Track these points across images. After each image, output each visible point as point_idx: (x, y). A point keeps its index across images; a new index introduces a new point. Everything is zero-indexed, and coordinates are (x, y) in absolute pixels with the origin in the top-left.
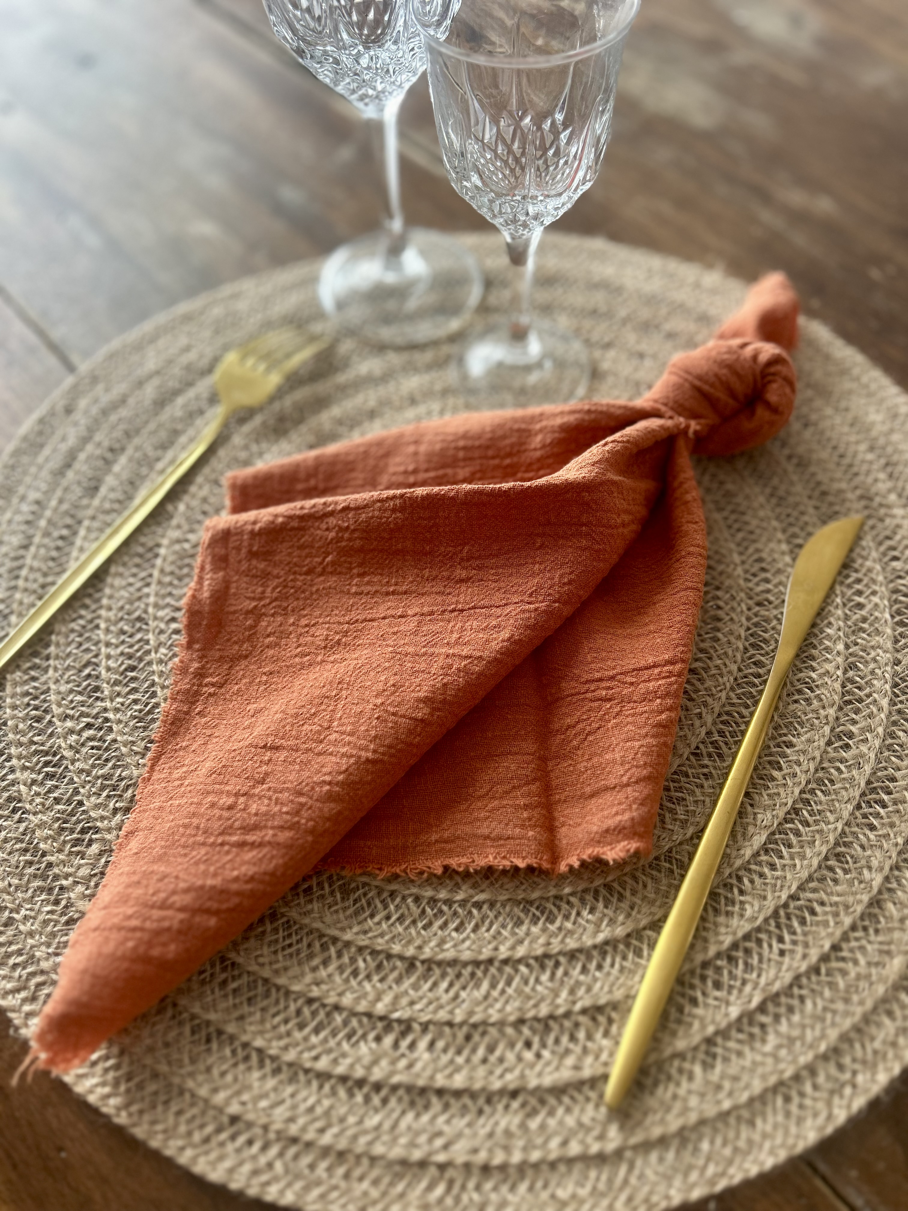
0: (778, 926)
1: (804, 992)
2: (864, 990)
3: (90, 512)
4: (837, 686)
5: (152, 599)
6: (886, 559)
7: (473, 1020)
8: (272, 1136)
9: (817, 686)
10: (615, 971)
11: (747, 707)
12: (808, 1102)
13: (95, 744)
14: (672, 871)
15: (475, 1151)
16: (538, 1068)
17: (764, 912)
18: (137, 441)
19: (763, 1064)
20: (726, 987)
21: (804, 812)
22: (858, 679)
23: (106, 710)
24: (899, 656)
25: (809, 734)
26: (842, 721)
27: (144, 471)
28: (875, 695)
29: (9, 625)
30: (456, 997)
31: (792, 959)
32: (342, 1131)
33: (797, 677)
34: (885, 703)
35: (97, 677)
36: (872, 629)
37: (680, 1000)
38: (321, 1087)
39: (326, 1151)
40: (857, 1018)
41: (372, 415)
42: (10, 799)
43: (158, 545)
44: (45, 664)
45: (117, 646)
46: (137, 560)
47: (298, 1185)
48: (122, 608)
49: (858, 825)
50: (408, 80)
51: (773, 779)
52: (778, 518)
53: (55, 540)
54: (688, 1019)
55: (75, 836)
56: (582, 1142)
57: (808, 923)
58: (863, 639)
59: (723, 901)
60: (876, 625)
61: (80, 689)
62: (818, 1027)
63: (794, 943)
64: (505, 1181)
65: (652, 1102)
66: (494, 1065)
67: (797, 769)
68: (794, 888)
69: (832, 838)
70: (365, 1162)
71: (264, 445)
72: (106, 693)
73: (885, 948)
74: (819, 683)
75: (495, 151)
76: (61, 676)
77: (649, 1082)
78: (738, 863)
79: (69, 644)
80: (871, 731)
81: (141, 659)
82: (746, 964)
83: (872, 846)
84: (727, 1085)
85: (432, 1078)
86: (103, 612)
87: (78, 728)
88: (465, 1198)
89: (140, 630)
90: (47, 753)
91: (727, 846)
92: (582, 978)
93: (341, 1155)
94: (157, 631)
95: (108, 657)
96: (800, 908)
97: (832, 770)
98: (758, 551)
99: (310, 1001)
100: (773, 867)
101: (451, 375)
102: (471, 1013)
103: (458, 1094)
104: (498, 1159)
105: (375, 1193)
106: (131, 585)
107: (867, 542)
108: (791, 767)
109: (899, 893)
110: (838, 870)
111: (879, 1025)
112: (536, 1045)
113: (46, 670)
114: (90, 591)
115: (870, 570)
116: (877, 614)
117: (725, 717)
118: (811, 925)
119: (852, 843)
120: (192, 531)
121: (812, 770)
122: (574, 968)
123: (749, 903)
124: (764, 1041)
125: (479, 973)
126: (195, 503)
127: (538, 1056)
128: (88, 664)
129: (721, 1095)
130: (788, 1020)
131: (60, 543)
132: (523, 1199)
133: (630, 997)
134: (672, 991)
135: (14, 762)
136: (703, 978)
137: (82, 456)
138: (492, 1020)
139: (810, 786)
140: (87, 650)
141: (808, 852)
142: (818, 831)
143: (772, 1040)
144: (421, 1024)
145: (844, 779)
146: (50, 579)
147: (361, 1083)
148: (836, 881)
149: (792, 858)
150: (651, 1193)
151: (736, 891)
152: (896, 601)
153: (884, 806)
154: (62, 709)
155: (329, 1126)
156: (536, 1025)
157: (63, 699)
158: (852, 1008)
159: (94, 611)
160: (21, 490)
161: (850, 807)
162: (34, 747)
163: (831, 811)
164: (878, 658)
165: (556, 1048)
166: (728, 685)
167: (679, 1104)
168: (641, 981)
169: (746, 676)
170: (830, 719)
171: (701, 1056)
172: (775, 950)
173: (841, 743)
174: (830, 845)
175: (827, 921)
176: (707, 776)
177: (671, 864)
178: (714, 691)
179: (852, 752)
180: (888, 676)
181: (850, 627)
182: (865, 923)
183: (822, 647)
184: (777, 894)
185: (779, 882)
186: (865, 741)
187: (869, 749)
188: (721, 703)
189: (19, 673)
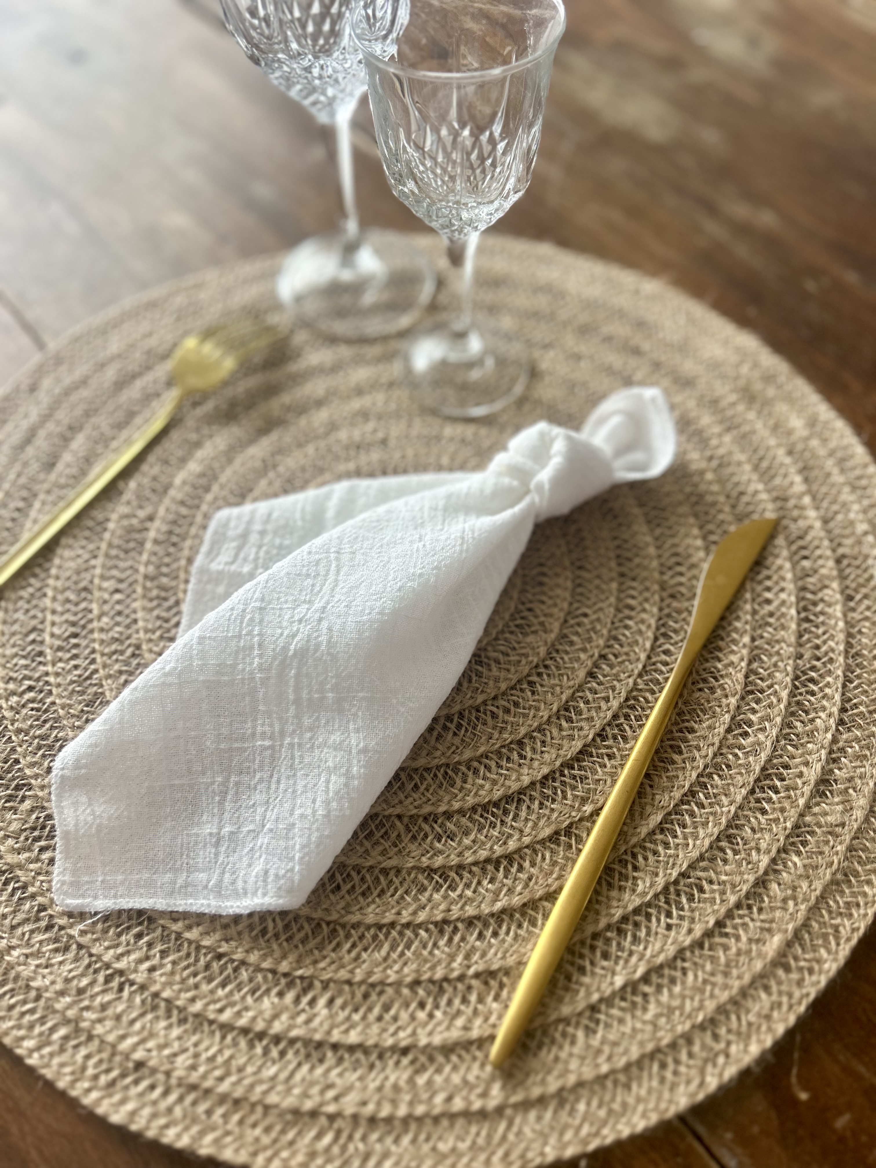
0: (667, 902)
1: (687, 965)
2: (743, 964)
3: (46, 486)
4: (740, 676)
5: (98, 571)
6: (796, 558)
7: (371, 980)
8: (173, 1081)
9: (722, 676)
10: (509, 939)
11: (653, 692)
12: (683, 1069)
13: (35, 705)
14: (570, 846)
15: (364, 1103)
16: (430, 1027)
17: (655, 888)
18: (94, 420)
19: (642, 1031)
20: (613, 957)
21: (701, 795)
22: (761, 671)
23: (47, 674)
24: (802, 650)
25: (710, 721)
26: (743, 709)
27: (99, 449)
28: (776, 687)
30: (357, 958)
31: (678, 933)
32: (240, 1081)
33: (703, 667)
34: (784, 694)
35: (42, 642)
36: (778, 623)
37: (570, 968)
38: (223, 1037)
39: (223, 1099)
40: (735, 991)
41: (320, 403)
43: (108, 520)
45: (62, 614)
46: (87, 533)
47: (195, 1130)
48: (68, 578)
49: (750, 809)
51: (673, 762)
52: (696, 516)
54: (574, 986)
55: (9, 792)
56: (466, 1099)
57: (697, 899)
58: (769, 633)
59: (617, 876)
60: (783, 620)
61: (24, 653)
62: (697, 998)
63: (681, 918)
64: (389, 1133)
65: (534, 1063)
66: (388, 1023)
67: (697, 754)
68: (685, 866)
69: (724, 821)
70: (259, 1110)
71: (214, 427)
72: (49, 658)
73: (767, 925)
74: (724, 673)
75: (434, 159)
76: (8, 641)
77: (533, 1044)
78: (634, 840)
79: (16, 611)
80: (769, 720)
81: (84, 627)
82: (634, 936)
83: (762, 829)
84: (607, 1049)
85: (329, 1033)
86: (51, 582)
87: (20, 690)
88: (351, 1148)
89: (85, 599)
91: (624, 824)
92: (478, 943)
93: (237, 1102)
94: (101, 601)
95: (53, 624)
96: (690, 886)
98: (675, 545)
99: (219, 957)
100: (667, 845)
101: (396, 368)
102: (370, 973)
103: (352, 1049)
104: (385, 1112)
105: (266, 1140)
106: (79, 556)
107: (780, 541)
108: (691, 751)
109: (784, 874)
110: (729, 851)
111: (755, 999)
112: (429, 1007)
114: (40, 560)
115: (780, 568)
116: (784, 610)
117: (632, 702)
118: (699, 902)
119: (744, 825)
120: (141, 507)
121: (711, 755)
122: (472, 934)
123: (642, 879)
124: (645, 1009)
125: (381, 936)
126: (146, 481)
127: (431, 1016)
128: (34, 629)
129: (601, 1059)
130: (670, 990)
131: (16, 515)
132: (406, 1150)
133: (521, 964)
134: (562, 959)
136: (593, 948)
137: (42, 433)
138: (390, 980)
139: (708, 770)
140: (34, 617)
141: (701, 832)
142: (711, 813)
143: (653, 1009)
144: (322, 982)
145: (740, 765)
147: (261, 1035)
148: (725, 861)
149: (685, 838)
150: (527, 1149)
151: (630, 867)
152: (803, 598)
153: (777, 792)
155: (227, 1074)
156: (431, 987)
157: (8, 662)
158: (730, 982)
159: (43, 580)
161: (744, 791)
163: (726, 795)
164: (782, 652)
165: (448, 1010)
166: (636, 672)
167: (560, 1066)
168: (532, 950)
169: (654, 664)
170: (732, 707)
171: (585, 1021)
172: (663, 924)
173: (740, 731)
174: (722, 827)
175: (714, 899)
176: (610, 757)
177: (570, 839)
178: (622, 676)
179: (751, 740)
180: (789, 668)
181: (757, 621)
182: (750, 902)
183: (729, 639)
184: (669, 871)
185: (671, 860)
186: (763, 730)
187: (767, 737)
188: (629, 688)
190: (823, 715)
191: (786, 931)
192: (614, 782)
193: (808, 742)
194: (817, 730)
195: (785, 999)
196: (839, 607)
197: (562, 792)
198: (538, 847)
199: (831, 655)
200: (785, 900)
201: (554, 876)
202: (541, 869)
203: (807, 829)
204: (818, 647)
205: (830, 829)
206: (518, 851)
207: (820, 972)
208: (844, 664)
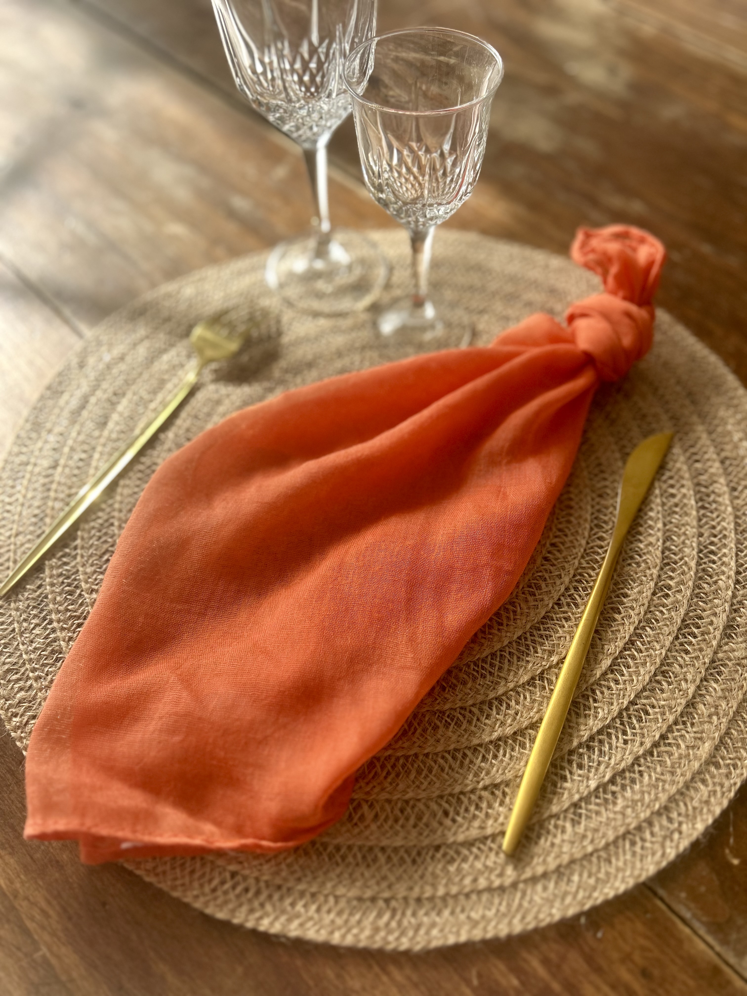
0: (622, 724)
1: (642, 769)
2: (685, 765)
3: (102, 440)
4: (659, 553)
6: (691, 461)
7: (406, 798)
9: (644, 554)
10: (506, 759)
11: (594, 569)
12: (648, 845)
14: (544, 688)
16: (454, 829)
17: (612, 713)
18: (134, 388)
19: (615, 819)
20: (586, 767)
21: (638, 643)
22: (673, 547)
24: (702, 530)
25: (639, 587)
26: (663, 577)
27: (141, 409)
28: (686, 559)
29: (45, 524)
30: (392, 782)
31: (633, 746)
33: (629, 548)
34: (693, 564)
36: (682, 512)
37: (555, 778)
40: (681, 785)
42: (53, 652)
43: (155, 464)
44: (73, 553)
46: (140, 475)
49: (677, 651)
50: (335, 123)
51: (615, 620)
53: (76, 462)
54: (560, 791)
56: (488, 879)
57: (644, 721)
58: (676, 519)
59: (582, 707)
60: (685, 509)
61: (101, 570)
62: (653, 793)
63: (634, 734)
64: (433, 908)
65: (537, 850)
66: (422, 828)
67: (632, 613)
68: (633, 696)
69: (658, 661)
73: (699, 735)
74: (645, 551)
77: (534, 835)
78: (592, 680)
79: (91, 538)
80: (684, 584)
82: (600, 751)
83: (687, 665)
84: (590, 835)
85: (378, 840)
86: (116, 514)
88: (405, 923)
90: (78, 618)
91: (583, 668)
92: (483, 764)
96: (638, 711)
98: (598, 458)
100: (617, 682)
102: (404, 793)
103: (396, 850)
104: (428, 893)
105: (339, 921)
107: (676, 450)
108: (627, 611)
109: (708, 697)
110: (663, 683)
112: (451, 814)
113: (75, 557)
114: (106, 499)
115: (679, 470)
116: (685, 501)
117: (578, 577)
118: (646, 722)
119: (673, 663)
121: (642, 613)
122: (477, 758)
123: (601, 708)
124: (615, 804)
125: (408, 765)
126: (181, 432)
127: (454, 821)
128: (107, 551)
129: (585, 843)
130: (631, 788)
131: (81, 464)
132: (447, 920)
133: (519, 777)
134: (548, 772)
135: (55, 624)
136: (570, 762)
137: (93, 400)
138: (420, 797)
139: (641, 624)
140: (106, 542)
141: (642, 671)
142: (648, 656)
143: (620, 802)
144: (368, 802)
145: (665, 618)
146: (73, 491)
147: (325, 845)
148: (662, 691)
149: (630, 676)
150: (539, 912)
151: (591, 700)
152: (699, 492)
153: (695, 637)
154: (88, 585)
155: (304, 875)
156: (451, 799)
157: (89, 578)
158: (677, 779)
159: (109, 513)
160: (48, 425)
161: (671, 638)
162: (69, 614)
163: (657, 642)
164: (687, 532)
165: (466, 815)
166: (580, 554)
167: (556, 849)
168: (526, 766)
169: (592, 548)
170: (654, 576)
171: (570, 816)
172: (621, 741)
173: (663, 593)
174: (658, 665)
175: (657, 718)
176: (567, 619)
177: (543, 682)
178: (570, 558)
179: (671, 600)
180: (694, 545)
181: (666, 511)
182: (684, 719)
183: (646, 526)
184: (620, 701)
185: (622, 692)
186: (680, 591)
187: (683, 597)
188: (575, 567)
189: (54, 560)
190: (722, 577)
191: (714, 738)
192: (572, 638)
193: (715, 598)
194: (720, 589)
195: (718, 788)
196: (727, 496)
197: (534, 648)
198: (520, 689)
199: (725, 532)
200: (710, 716)
201: (535, 710)
202: (524, 706)
203: (721, 662)
204: (714, 527)
205: (738, 662)
206: (505, 693)
208: (735, 539)
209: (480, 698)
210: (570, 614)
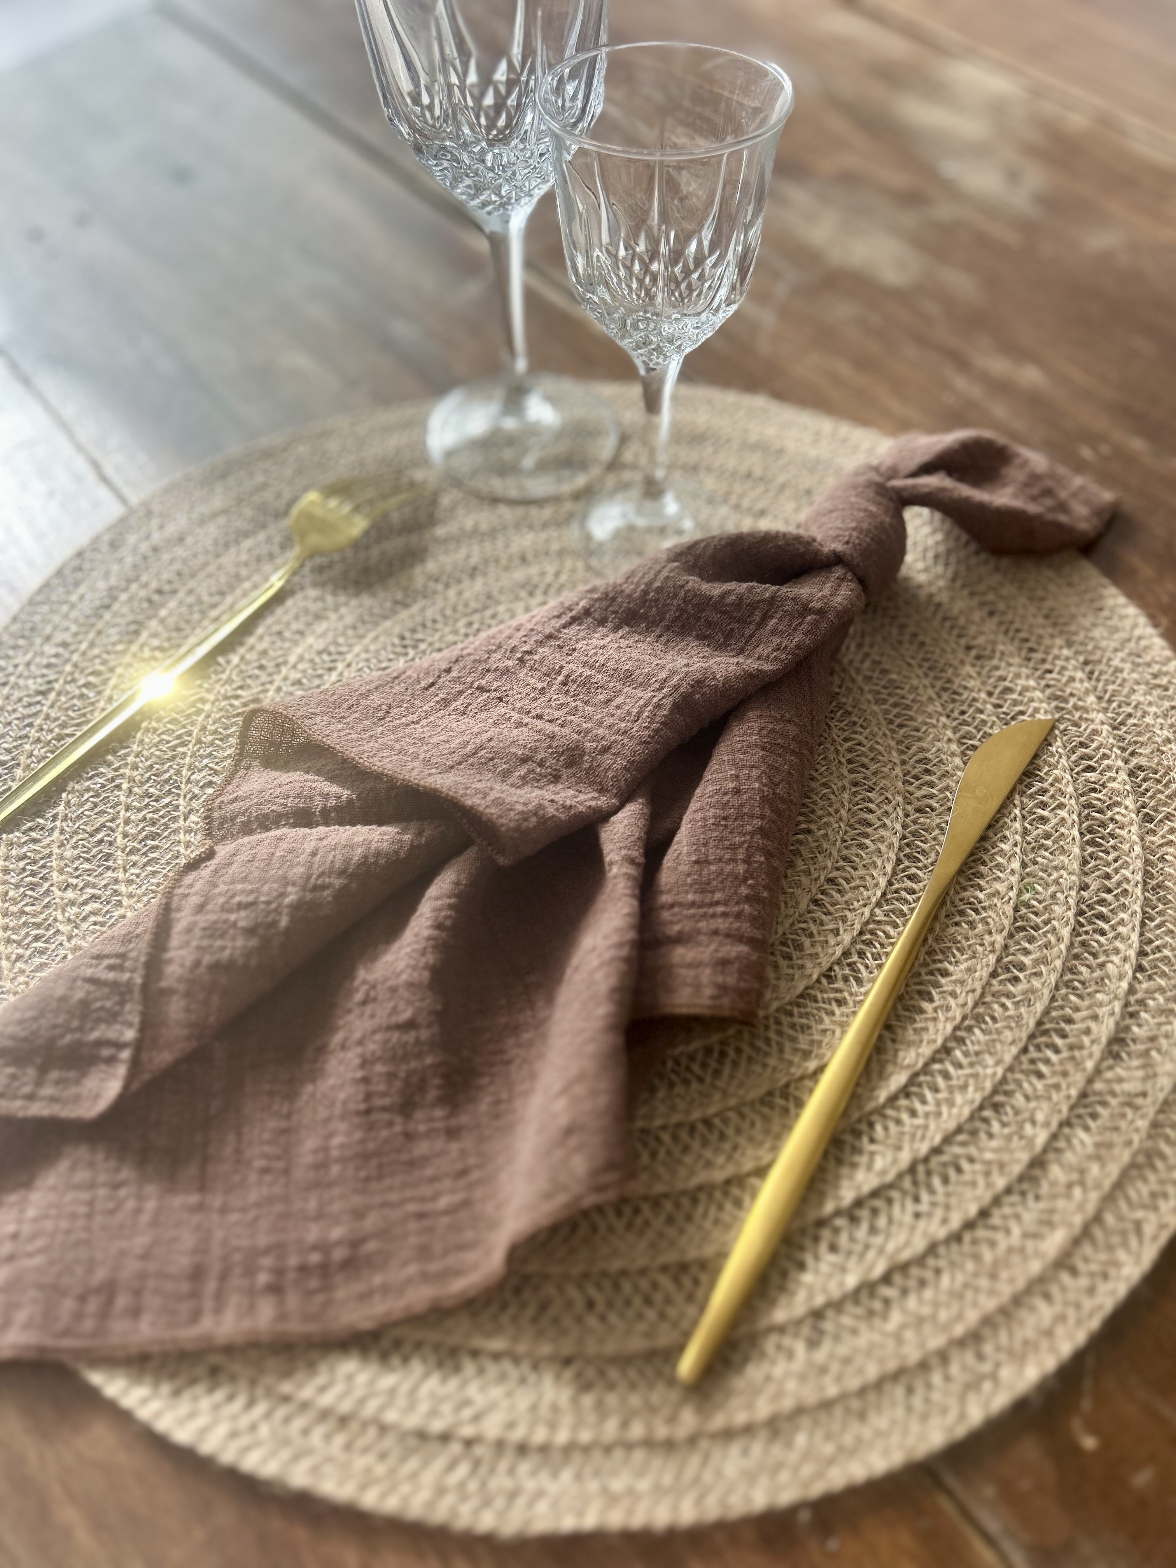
0: (915, 1183)
1: (942, 1263)
2: (1015, 1265)
4: (1009, 909)
6: (1079, 768)
9: (984, 908)
10: (707, 1224)
11: (895, 926)
12: (936, 1396)
13: (100, 919)
14: (784, 1108)
15: (512, 1426)
17: (898, 1164)
18: (191, 584)
19: (882, 1345)
20: (843, 1251)
21: (958, 1052)
22: (1035, 903)
23: (116, 881)
24: (1088, 880)
25: (969, 962)
26: (1012, 950)
27: (196, 617)
28: (1055, 923)
31: (929, 1223)
32: (348, 1392)
33: (959, 896)
34: (1066, 932)
35: (111, 844)
36: (1056, 847)
37: (785, 1263)
39: (324, 1415)
40: (1005, 1298)
41: (473, 572)
44: (49, 825)
45: (139, 810)
47: (285, 1454)
48: (150, 768)
49: (1022, 1072)
51: (922, 1011)
52: (949, 715)
53: (79, 687)
54: (791, 1286)
56: (647, 1425)
57: (953, 1182)
58: (1044, 857)
59: (848, 1150)
60: (1062, 843)
61: (88, 856)
62: (955, 1306)
63: (934, 1204)
64: (544, 1465)
65: (738, 1383)
67: (952, 1002)
68: (937, 1139)
69: (988, 1085)
70: (372, 1432)
71: (341, 596)
72: (120, 862)
73: (1046, 1217)
74: (986, 904)
76: (68, 840)
77: (736, 1358)
78: (871, 1106)
79: (82, 804)
80: (1046, 963)
81: (165, 827)
82: (871, 1226)
83: (1038, 1097)
84: (835, 1367)
86: (127, 771)
87: (81, 899)
88: (493, 1483)
89: (169, 792)
90: (38, 926)
91: (858, 1084)
92: (666, 1229)
93: (344, 1421)
94: (189, 796)
95: (127, 822)
96: (945, 1165)
97: (996, 1006)
98: (922, 750)
100: (913, 1113)
101: (572, 534)
104: (540, 1435)
105: (380, 1469)
107: (1057, 746)
108: (945, 999)
109: (1068, 1154)
110: (995, 1123)
111: (1032, 1309)
112: (600, 1306)
113: (50, 832)
114: (114, 746)
115: (1058, 780)
116: (1063, 830)
117: (868, 936)
118: (956, 1185)
119: (1014, 1092)
121: (970, 1004)
122: (658, 1218)
123: (881, 1153)
124: (885, 1317)
126: (252, 656)
127: (603, 1319)
128: (102, 828)
129: (828, 1380)
130: (919, 1295)
132: (566, 1488)
133: (723, 1255)
134: (776, 1252)
136: (816, 1239)
137: (124, 597)
139: (967, 1023)
140: (103, 813)
141: (959, 1099)
142: (972, 1075)
143: (896, 1318)
145: (1010, 1017)
148: (991, 1136)
149: (938, 1104)
150: (728, 1492)
151: (865, 1139)
152: (1087, 817)
153: (1057, 1051)
154: (63, 877)
156: (604, 1281)
157: (67, 866)
158: (999, 1286)
159: (116, 770)
160: (47, 629)
161: (1014, 1050)
163: (990, 1053)
164: (1061, 881)
165: (625, 1311)
166: (874, 900)
167: (773, 1387)
168: (737, 1239)
169: (896, 891)
170: (998, 946)
171: (806, 1330)
172: (909, 1211)
173: (1009, 975)
174: (987, 1093)
175: (976, 1182)
176: (840, 1002)
177: (787, 1101)
178: (856, 904)
179: (1021, 987)
180: (1071, 901)
181: (1029, 843)
182: (1024, 1187)
183: (992, 864)
184: (916, 1145)
185: (919, 1133)
186: (1039, 974)
187: (1043, 984)
188: (864, 920)
189: (17, 834)
190: (1116, 959)
191: (1072, 1225)
192: (844, 1032)
193: (1097, 992)
194: (1109, 978)
195: (1071, 1313)
196: (1134, 828)
197: (778, 1043)
198: (746, 1110)
199: (1125, 886)
200: (1070, 1186)
201: (767, 1147)
202: (750, 1138)
203: (1097, 1098)
204: (1108, 877)
205: (1127, 1100)
206: (720, 1114)
207: (1118, 1278)
208: (1141, 898)
209: (676, 1118)
210: (846, 994)
